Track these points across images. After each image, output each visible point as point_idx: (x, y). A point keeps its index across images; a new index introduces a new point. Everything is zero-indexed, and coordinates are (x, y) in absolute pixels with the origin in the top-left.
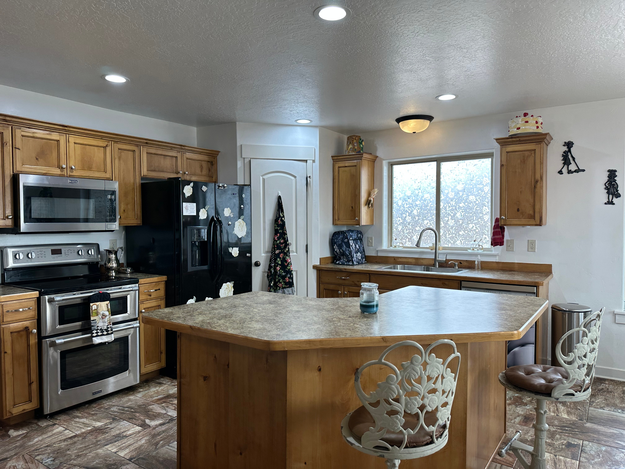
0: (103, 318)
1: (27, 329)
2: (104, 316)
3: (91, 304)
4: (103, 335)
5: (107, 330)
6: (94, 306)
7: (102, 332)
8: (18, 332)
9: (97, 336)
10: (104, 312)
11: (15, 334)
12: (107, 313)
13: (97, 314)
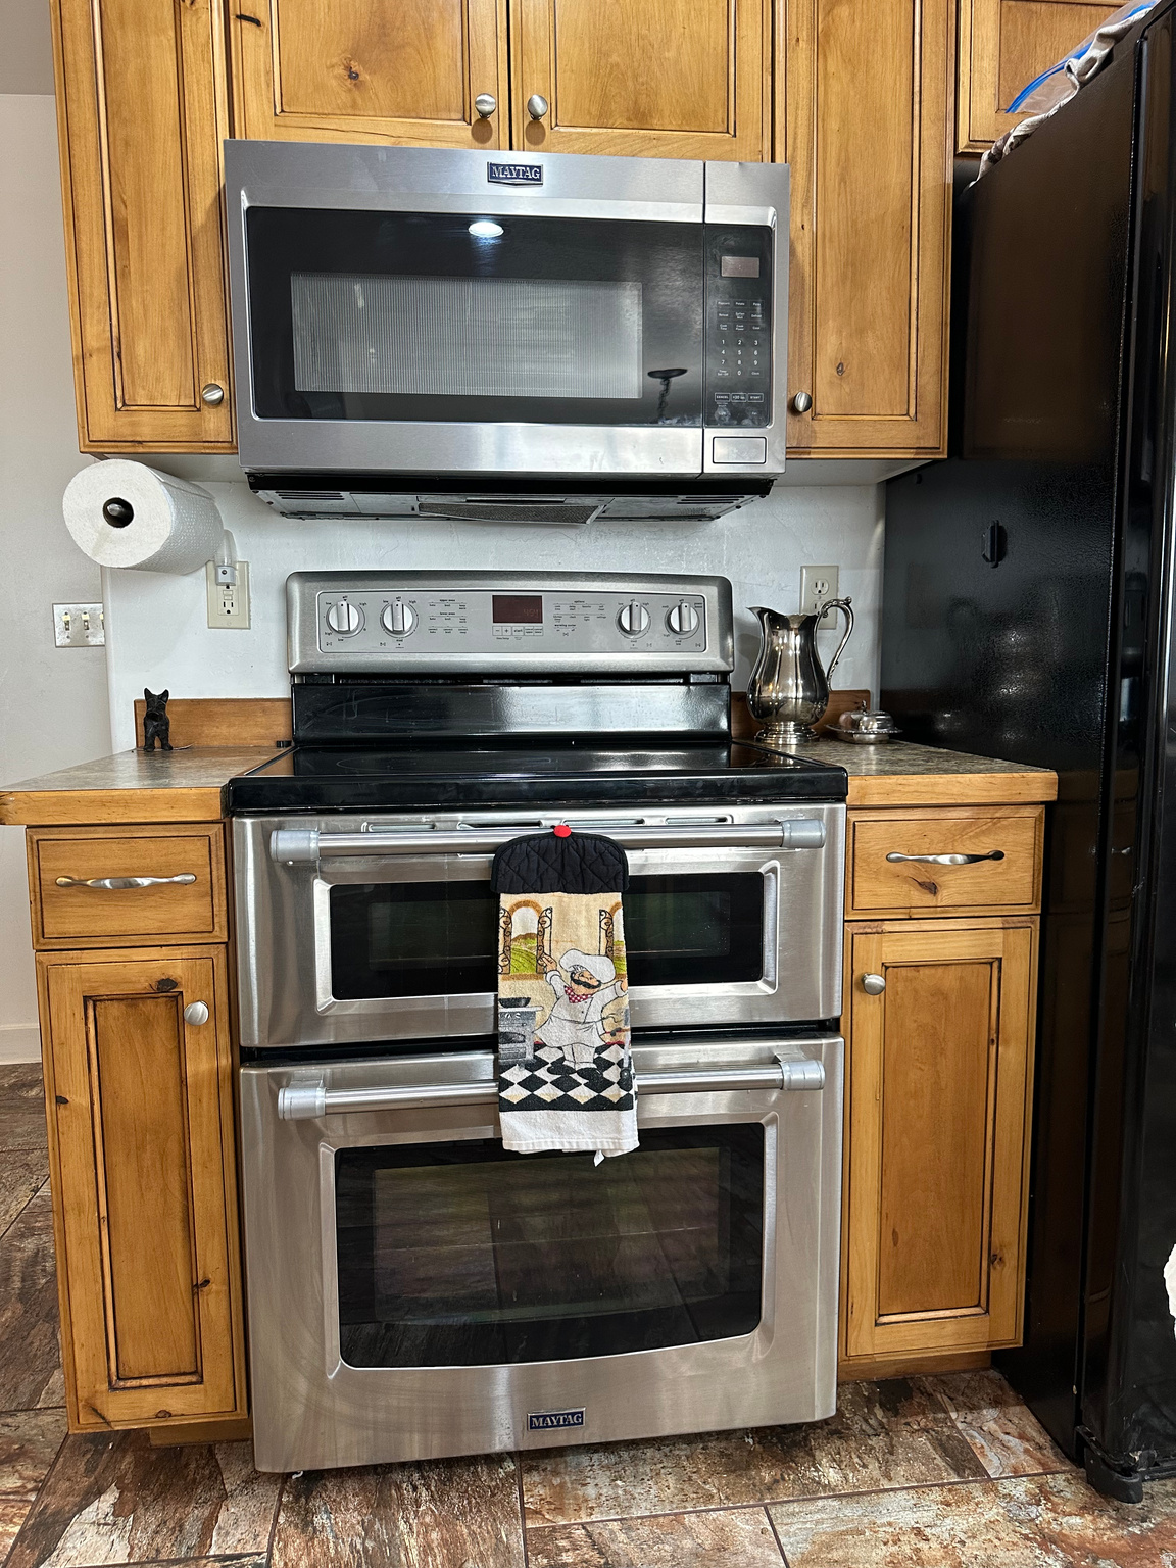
0: (573, 998)
1: (167, 989)
2: (580, 985)
3: (507, 901)
4: (565, 1104)
5: (596, 1081)
6: (520, 913)
7: (564, 1083)
8: (131, 1000)
9: (531, 1104)
10: (587, 962)
11: (115, 1009)
12: (603, 969)
13: (540, 966)
